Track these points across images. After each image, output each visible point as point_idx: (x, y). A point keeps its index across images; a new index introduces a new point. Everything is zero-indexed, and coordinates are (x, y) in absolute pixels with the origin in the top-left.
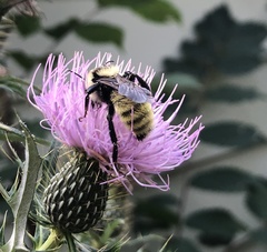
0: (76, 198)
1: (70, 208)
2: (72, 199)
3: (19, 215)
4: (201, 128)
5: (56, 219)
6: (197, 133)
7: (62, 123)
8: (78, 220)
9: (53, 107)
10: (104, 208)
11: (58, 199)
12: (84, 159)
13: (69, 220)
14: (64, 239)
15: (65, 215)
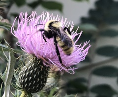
0: (33, 77)
1: (30, 82)
2: (31, 77)
3: (7, 84)
4: (89, 46)
5: (24, 87)
6: (88, 49)
7: (25, 43)
8: (34, 87)
9: (21, 36)
10: (46, 82)
11: (25, 77)
12: (36, 60)
13: (30, 87)
14: (28, 95)
15: (28, 85)
